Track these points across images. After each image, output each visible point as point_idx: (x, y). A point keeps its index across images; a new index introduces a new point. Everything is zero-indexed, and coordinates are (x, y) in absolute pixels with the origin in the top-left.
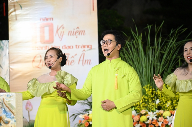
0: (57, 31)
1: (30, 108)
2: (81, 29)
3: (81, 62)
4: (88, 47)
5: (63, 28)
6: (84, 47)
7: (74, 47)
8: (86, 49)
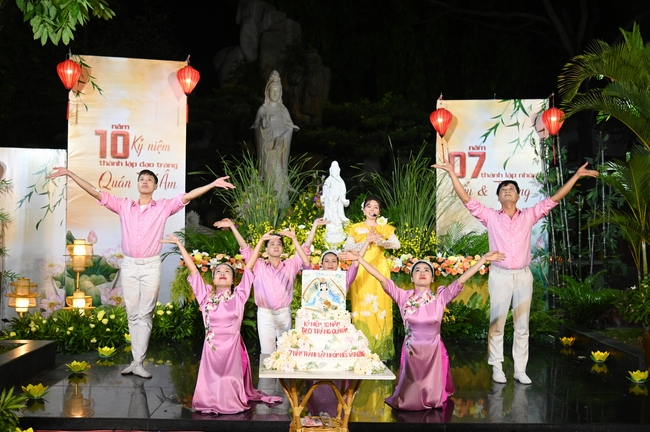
0: (134, 143)
1: (94, 239)
2: (164, 143)
3: (163, 185)
4: (173, 166)
5: (142, 140)
6: (168, 166)
7: (156, 165)
8: (170, 168)
